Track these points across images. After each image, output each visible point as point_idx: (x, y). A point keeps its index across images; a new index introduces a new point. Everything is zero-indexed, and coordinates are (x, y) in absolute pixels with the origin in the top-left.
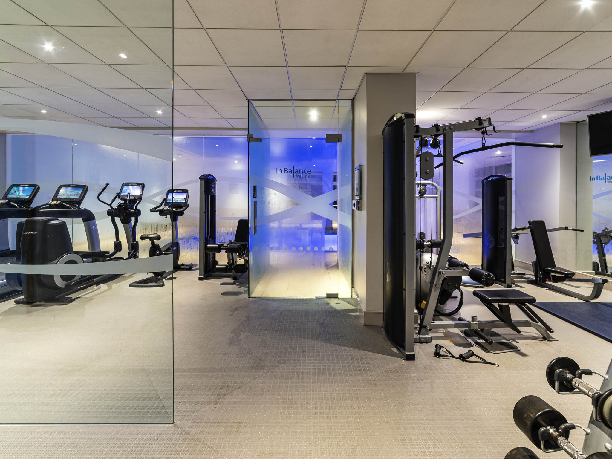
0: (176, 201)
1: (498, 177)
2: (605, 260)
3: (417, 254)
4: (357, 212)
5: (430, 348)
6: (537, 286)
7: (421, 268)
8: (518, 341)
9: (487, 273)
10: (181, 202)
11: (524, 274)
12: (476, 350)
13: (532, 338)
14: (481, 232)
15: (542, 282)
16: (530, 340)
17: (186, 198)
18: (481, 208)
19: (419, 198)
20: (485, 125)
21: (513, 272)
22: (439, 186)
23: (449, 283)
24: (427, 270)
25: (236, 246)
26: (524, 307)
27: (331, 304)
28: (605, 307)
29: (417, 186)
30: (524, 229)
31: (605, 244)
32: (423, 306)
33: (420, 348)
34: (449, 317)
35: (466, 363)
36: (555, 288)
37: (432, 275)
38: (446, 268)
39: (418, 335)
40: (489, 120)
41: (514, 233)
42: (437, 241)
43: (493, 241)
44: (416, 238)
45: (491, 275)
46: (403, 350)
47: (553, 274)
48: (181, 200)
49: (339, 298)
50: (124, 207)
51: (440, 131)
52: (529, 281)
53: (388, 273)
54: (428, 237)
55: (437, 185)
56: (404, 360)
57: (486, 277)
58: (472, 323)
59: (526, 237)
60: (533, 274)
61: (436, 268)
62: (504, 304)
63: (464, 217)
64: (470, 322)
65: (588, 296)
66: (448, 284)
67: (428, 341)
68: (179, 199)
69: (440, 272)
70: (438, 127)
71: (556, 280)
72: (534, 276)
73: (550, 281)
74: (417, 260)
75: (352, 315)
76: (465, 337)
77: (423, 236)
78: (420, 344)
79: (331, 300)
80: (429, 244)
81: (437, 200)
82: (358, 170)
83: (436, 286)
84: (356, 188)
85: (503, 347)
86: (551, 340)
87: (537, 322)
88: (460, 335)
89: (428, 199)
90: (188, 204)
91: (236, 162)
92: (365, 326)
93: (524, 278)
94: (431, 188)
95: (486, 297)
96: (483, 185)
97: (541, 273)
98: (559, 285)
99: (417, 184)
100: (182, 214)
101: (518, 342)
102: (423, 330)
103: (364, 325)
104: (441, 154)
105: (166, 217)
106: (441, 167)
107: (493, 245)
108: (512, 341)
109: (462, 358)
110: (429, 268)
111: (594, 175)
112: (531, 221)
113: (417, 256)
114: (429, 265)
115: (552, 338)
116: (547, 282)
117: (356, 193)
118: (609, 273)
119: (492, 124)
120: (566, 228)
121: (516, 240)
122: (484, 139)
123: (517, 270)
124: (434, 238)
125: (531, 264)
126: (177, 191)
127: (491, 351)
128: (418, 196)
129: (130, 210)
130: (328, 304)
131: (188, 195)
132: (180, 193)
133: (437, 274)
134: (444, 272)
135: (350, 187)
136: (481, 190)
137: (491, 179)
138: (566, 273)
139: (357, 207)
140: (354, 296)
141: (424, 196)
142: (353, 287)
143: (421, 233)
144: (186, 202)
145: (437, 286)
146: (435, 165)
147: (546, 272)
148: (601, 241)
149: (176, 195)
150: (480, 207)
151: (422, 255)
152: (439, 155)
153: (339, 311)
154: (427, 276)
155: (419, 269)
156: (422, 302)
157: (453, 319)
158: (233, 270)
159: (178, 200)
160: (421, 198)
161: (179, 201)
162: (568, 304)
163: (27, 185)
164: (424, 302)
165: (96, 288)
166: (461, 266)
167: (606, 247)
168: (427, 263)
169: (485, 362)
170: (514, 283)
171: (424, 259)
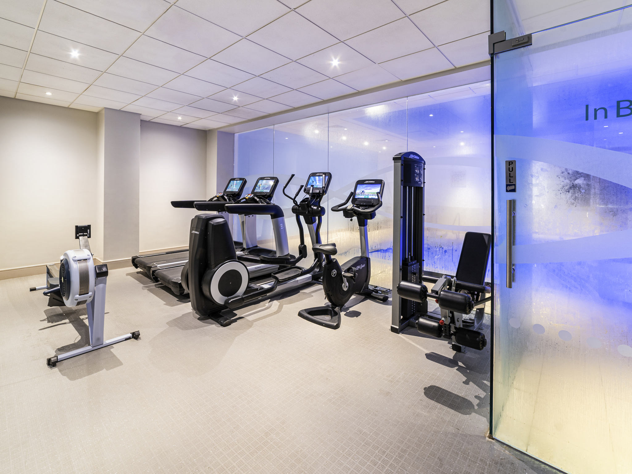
0: (366, 197)
10: (372, 199)
17: (379, 193)
25: (459, 297)
48: (373, 195)
50: (306, 203)
68: (370, 194)
90: (381, 202)
91: (462, 144)
100: (372, 215)
105: (351, 220)
126: (368, 182)
129: (312, 207)
131: (382, 188)
132: (371, 185)
144: (378, 198)
149: (366, 188)
158: (453, 337)
159: (368, 195)
161: (370, 197)
163: (239, 179)
165: (267, 305)
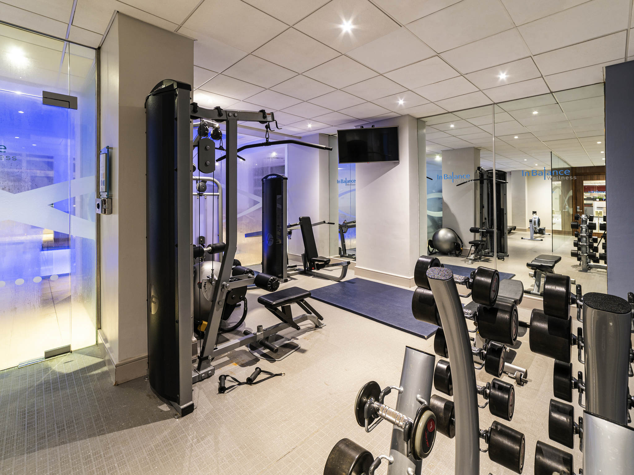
1: (275, 177)
2: (345, 245)
3: (195, 265)
4: (104, 217)
5: (213, 383)
6: (306, 275)
7: (200, 284)
8: (297, 337)
9: (272, 278)
11: (296, 266)
12: (263, 364)
13: (308, 330)
14: (262, 230)
15: (309, 271)
16: (306, 333)
18: (262, 206)
19: (197, 196)
20: (269, 119)
21: (288, 265)
22: (220, 183)
23: (234, 296)
24: (208, 286)
26: (302, 302)
27: (53, 368)
28: (349, 284)
29: (194, 182)
30: (296, 225)
31: (345, 232)
32: (202, 329)
33: (200, 389)
34: (233, 332)
35: (254, 386)
36: (318, 275)
37: (214, 290)
38: (230, 280)
39: (197, 372)
40: (272, 114)
41: (289, 229)
42: (218, 245)
43: (272, 239)
44: (194, 243)
45: (275, 279)
46: (176, 404)
47: (316, 263)
49: (71, 352)
51: (222, 115)
52: (300, 272)
53: (153, 302)
54: (209, 241)
55: (218, 182)
56: (177, 418)
57: (272, 282)
58: (258, 334)
59: (297, 232)
60: (303, 265)
61: (218, 282)
62: (286, 305)
63: (245, 216)
64: (256, 334)
65: (339, 277)
66: (232, 298)
67: (210, 375)
69: (223, 285)
70: (221, 111)
71: (319, 267)
72: (303, 266)
73: (315, 269)
74: (195, 272)
75: (94, 375)
76: (251, 351)
77: (202, 240)
78: (200, 383)
79: (55, 360)
80: (210, 250)
81: (218, 198)
82: (105, 154)
83: (218, 303)
84: (102, 180)
85: (287, 350)
86: (321, 326)
87: (311, 313)
88: (246, 351)
89: (208, 197)
92: (118, 385)
93: (296, 270)
94: (211, 185)
95: (271, 302)
96: (263, 184)
97: (308, 263)
98: (321, 271)
99: (195, 179)
101: (298, 339)
102: (204, 363)
103: (115, 385)
104: (222, 147)
106: (222, 160)
107: (272, 243)
108: (293, 340)
109: (250, 381)
110: (210, 283)
111: (339, 179)
112: (301, 217)
113: (194, 268)
114: (210, 278)
115: (323, 324)
116: (312, 271)
117: (102, 188)
118: (347, 255)
119: (275, 120)
120: (324, 222)
121: (290, 235)
122: (267, 133)
123: (291, 263)
124: (215, 242)
125: (301, 255)
127: (277, 360)
128: (197, 193)
130: (47, 369)
133: (220, 288)
134: (228, 285)
135: (93, 178)
136: (261, 188)
137: (270, 177)
138: (325, 261)
139: (103, 210)
140: (100, 341)
141: (204, 194)
142: (99, 327)
143: (200, 237)
145: (220, 303)
146: (217, 157)
147: (312, 262)
148: (343, 230)
150: (260, 205)
151: (202, 265)
152: (221, 148)
153: (69, 375)
154: (208, 294)
155: (197, 286)
156: (202, 323)
157: (238, 333)
160: (200, 196)
162: (328, 287)
164: (205, 323)
166: (245, 274)
167: (345, 235)
168: (208, 277)
169: (272, 375)
170: (289, 277)
171: (204, 270)
